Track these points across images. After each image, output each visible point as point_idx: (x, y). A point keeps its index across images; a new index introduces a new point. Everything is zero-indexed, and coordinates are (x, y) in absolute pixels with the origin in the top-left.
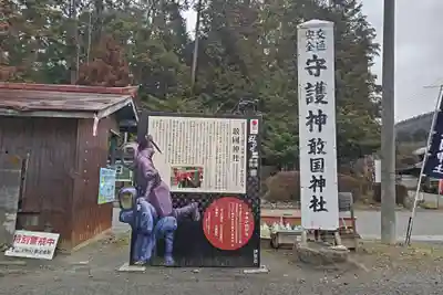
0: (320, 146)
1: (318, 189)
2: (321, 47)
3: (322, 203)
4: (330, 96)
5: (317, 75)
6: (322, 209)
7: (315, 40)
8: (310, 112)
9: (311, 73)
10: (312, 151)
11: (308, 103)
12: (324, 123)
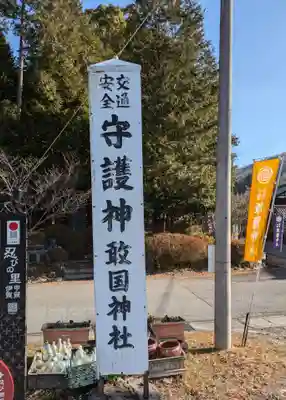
0: (122, 253)
1: (120, 315)
2: (123, 102)
3: (125, 336)
4: (136, 178)
5: (118, 146)
6: (126, 345)
7: (115, 92)
8: (109, 202)
9: (109, 143)
10: (112, 260)
11: (105, 188)
12: (129, 218)
